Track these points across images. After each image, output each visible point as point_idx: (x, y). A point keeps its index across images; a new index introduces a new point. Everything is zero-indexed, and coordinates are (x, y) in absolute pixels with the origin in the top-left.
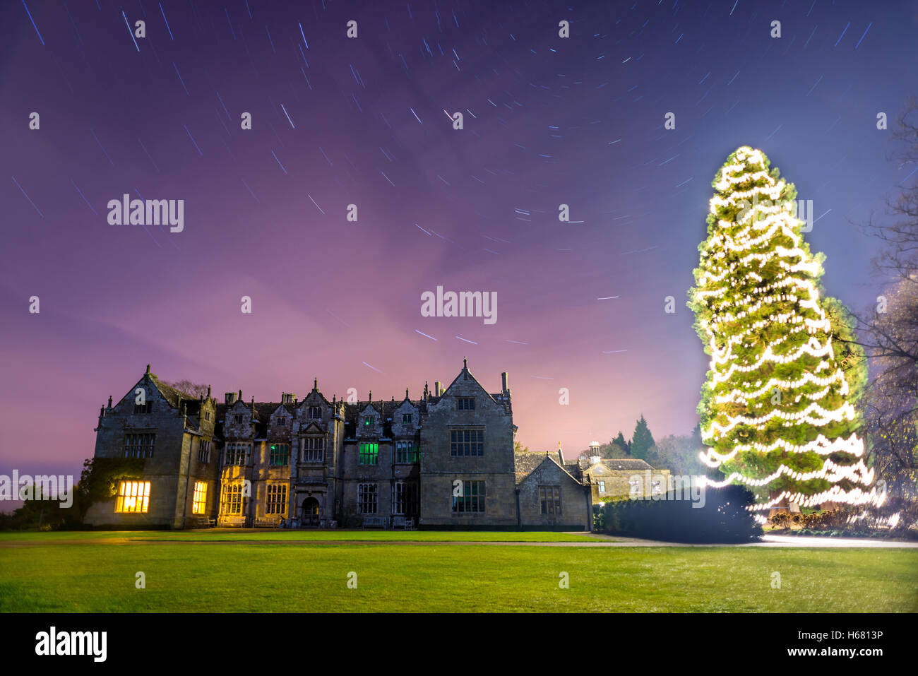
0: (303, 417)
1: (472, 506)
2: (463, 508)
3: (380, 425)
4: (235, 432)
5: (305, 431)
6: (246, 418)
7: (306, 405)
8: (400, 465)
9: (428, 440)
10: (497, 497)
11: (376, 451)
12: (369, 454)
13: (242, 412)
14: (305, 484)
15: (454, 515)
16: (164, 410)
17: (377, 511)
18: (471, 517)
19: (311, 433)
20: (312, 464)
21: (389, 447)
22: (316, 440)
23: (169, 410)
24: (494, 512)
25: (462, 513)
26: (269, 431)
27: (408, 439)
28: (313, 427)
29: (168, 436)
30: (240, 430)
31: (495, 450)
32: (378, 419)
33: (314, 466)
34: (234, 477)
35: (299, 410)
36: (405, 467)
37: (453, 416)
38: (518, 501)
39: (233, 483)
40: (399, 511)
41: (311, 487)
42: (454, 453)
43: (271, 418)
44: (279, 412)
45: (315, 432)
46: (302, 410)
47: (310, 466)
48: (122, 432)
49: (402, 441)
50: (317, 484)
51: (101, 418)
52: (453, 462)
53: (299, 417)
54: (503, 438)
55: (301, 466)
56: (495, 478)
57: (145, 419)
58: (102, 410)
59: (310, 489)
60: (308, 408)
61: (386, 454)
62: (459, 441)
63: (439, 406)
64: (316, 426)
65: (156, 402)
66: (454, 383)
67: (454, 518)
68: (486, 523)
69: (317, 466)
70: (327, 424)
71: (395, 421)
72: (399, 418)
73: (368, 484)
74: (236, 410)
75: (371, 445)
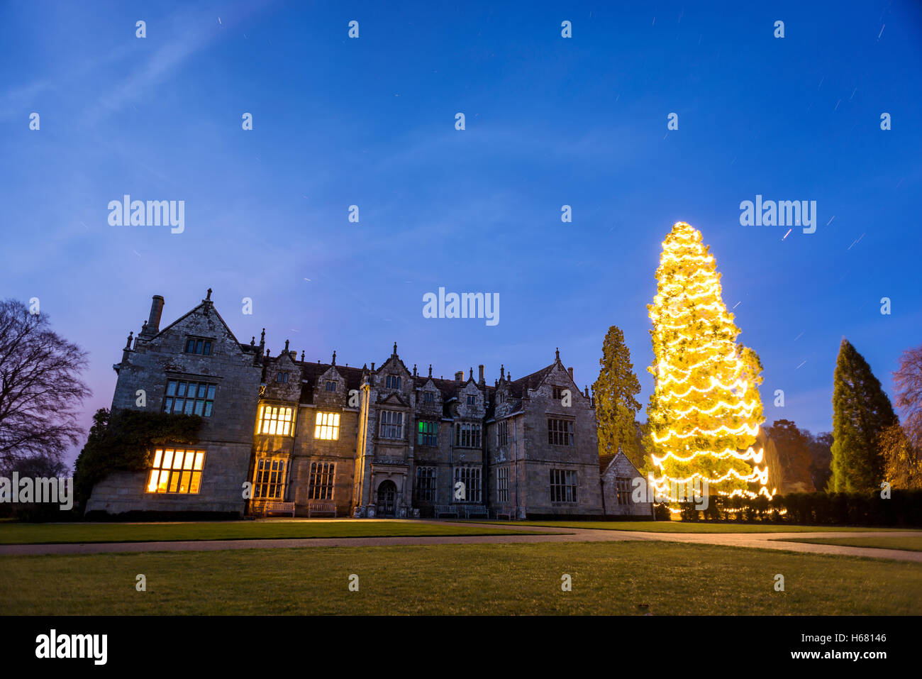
0: (381, 385)
1: (566, 496)
2: (559, 497)
3: (440, 403)
4: (279, 392)
5: (384, 402)
6: (293, 376)
7: (385, 372)
8: (464, 448)
9: (531, 426)
10: (587, 487)
11: (434, 431)
12: (428, 434)
13: (290, 368)
14: (383, 464)
15: (554, 505)
16: (232, 354)
18: (568, 507)
19: (391, 404)
20: (392, 441)
21: (449, 428)
22: (395, 414)
23: (239, 355)
24: (585, 502)
25: (559, 502)
26: (316, 396)
27: (472, 421)
28: (394, 397)
29: (237, 389)
30: (285, 391)
31: (584, 442)
32: (438, 396)
33: (393, 443)
34: (274, 449)
35: (377, 377)
36: (469, 451)
37: (550, 404)
38: (602, 491)
39: (273, 458)
41: (390, 469)
42: (551, 442)
43: (319, 381)
44: (329, 375)
45: (397, 405)
46: (380, 377)
47: (389, 443)
48: (164, 375)
49: (467, 423)
50: (398, 465)
51: (127, 351)
52: (551, 450)
53: (377, 384)
54: (589, 430)
55: (380, 442)
56: (586, 469)
57: (201, 362)
58: (130, 339)
59: (391, 470)
60: (386, 375)
61: (446, 435)
62: (560, 430)
63: (539, 393)
65: (219, 341)
67: (555, 507)
68: (581, 513)
69: (397, 443)
70: (408, 397)
71: (460, 401)
72: (464, 398)
73: (427, 468)
74: (281, 364)
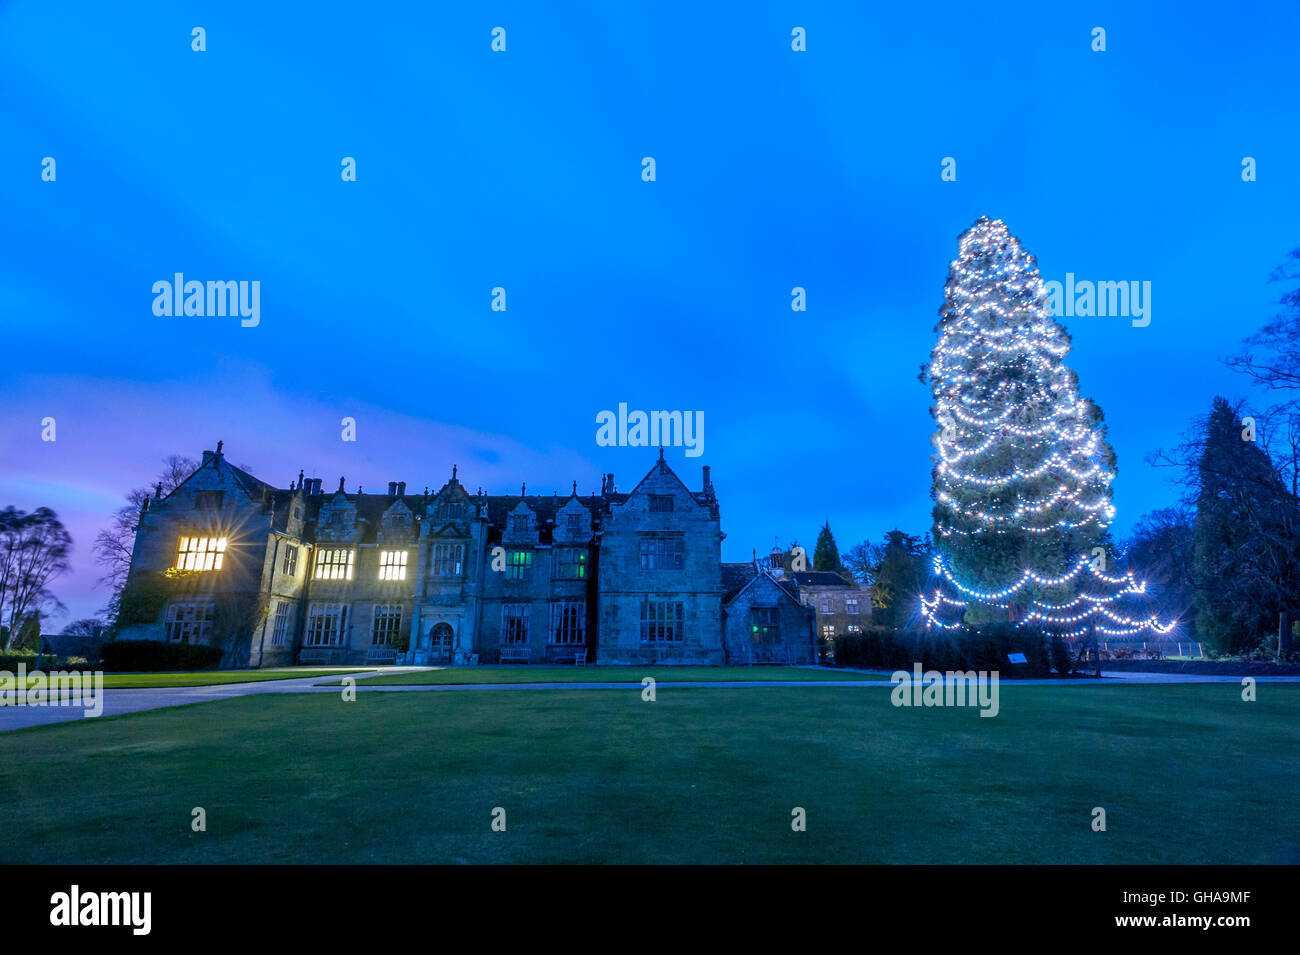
0: (435, 516)
1: (666, 634)
2: (654, 636)
3: (535, 527)
4: (332, 534)
5: (439, 534)
6: (349, 516)
7: (441, 500)
8: (561, 580)
9: (611, 550)
10: (699, 622)
11: (528, 562)
12: (519, 565)
13: (344, 507)
14: (434, 606)
15: (642, 646)
16: (241, 504)
17: (528, 641)
18: (665, 648)
19: (447, 538)
20: (446, 578)
21: (548, 558)
22: (453, 547)
23: (249, 504)
24: (694, 641)
25: (653, 642)
26: (379, 534)
27: (574, 547)
28: (451, 529)
30: (340, 532)
31: (697, 564)
32: (533, 520)
33: (448, 581)
35: (430, 507)
37: (645, 520)
38: (724, 626)
40: (558, 640)
41: (443, 610)
42: (644, 567)
43: (383, 516)
44: (395, 509)
45: (453, 537)
46: (435, 506)
47: (443, 581)
48: (176, 532)
49: (566, 549)
50: (452, 606)
51: (142, 513)
52: (642, 577)
54: (708, 548)
55: (431, 581)
56: (697, 598)
57: (211, 515)
59: (442, 612)
60: (443, 503)
61: (542, 566)
62: (660, 551)
63: (627, 506)
64: (454, 528)
65: (229, 492)
66: (647, 478)
69: (453, 581)
70: (468, 527)
71: (557, 523)
72: (562, 519)
73: (517, 605)
74: (335, 504)
75: (523, 555)
